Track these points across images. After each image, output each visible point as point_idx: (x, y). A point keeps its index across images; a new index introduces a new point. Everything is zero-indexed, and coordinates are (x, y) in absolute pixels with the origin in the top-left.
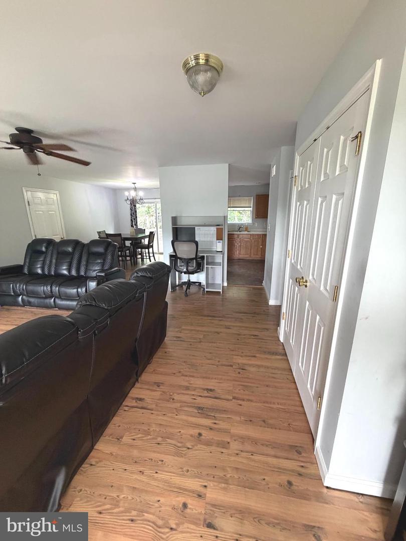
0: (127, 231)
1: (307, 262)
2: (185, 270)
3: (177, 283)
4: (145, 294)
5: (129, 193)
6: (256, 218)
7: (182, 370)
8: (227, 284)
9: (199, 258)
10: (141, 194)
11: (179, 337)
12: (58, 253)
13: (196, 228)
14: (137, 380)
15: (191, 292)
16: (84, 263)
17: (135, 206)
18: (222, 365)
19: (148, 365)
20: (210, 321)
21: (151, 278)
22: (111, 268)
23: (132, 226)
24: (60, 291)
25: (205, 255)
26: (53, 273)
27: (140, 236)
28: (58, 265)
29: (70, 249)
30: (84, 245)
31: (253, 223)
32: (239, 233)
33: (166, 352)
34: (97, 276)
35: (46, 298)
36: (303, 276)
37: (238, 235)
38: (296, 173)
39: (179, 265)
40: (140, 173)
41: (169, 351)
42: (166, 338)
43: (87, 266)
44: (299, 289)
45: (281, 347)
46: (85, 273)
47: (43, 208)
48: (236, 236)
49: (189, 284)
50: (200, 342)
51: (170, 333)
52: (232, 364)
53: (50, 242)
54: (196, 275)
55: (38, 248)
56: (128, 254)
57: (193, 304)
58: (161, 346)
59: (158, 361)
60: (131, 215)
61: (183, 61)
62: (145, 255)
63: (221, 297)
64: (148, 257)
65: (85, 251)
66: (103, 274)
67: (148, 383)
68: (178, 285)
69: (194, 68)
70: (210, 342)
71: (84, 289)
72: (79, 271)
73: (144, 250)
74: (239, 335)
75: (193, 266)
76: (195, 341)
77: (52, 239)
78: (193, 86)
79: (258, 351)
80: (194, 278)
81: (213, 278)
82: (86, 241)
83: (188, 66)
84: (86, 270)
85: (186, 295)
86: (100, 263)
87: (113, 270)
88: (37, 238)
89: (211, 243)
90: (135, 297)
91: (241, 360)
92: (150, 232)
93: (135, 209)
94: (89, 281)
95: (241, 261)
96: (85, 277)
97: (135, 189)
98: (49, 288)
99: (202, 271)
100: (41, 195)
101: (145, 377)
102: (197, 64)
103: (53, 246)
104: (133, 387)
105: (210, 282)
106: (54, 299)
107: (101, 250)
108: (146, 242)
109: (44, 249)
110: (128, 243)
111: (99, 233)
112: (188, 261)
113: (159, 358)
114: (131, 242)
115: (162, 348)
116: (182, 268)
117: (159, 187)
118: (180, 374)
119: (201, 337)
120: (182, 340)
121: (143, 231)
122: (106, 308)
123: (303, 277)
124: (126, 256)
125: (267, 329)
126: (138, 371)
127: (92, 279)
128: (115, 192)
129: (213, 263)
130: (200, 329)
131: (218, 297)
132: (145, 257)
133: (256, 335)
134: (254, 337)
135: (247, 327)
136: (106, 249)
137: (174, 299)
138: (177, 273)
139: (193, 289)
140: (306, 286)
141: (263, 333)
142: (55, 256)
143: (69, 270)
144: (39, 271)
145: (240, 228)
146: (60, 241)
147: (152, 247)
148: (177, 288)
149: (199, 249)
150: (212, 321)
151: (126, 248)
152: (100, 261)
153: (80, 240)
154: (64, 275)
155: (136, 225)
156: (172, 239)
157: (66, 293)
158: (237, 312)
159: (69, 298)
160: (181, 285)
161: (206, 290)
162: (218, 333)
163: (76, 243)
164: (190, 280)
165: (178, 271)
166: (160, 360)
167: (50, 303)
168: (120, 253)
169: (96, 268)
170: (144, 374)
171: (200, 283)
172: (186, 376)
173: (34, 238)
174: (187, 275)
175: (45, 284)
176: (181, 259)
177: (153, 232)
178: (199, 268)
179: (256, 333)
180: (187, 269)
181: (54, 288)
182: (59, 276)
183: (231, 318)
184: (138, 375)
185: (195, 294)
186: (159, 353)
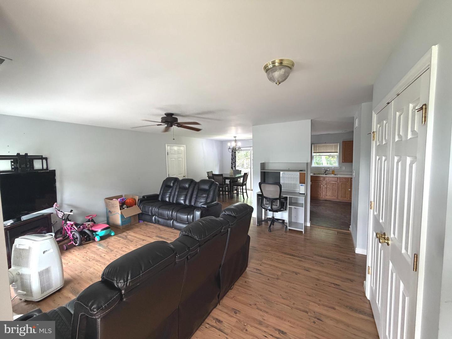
0: (228, 172)
1: (388, 218)
2: (270, 208)
3: (263, 218)
4: (229, 229)
5: (231, 143)
6: (343, 162)
7: (258, 303)
8: (310, 224)
9: (282, 199)
10: (239, 144)
11: (258, 270)
12: (180, 188)
13: (281, 173)
14: (219, 302)
15: (275, 228)
16: (194, 196)
17: (235, 153)
18: (297, 309)
19: (230, 291)
20: (289, 259)
21: (235, 217)
22: (212, 201)
23: (232, 168)
24: (177, 215)
25: (288, 196)
26: (175, 202)
27: (237, 176)
28: (179, 196)
29: (187, 186)
30: (196, 183)
31: (340, 167)
32: (325, 176)
33: (246, 282)
34: (201, 207)
35: (168, 219)
36: (385, 232)
37: (324, 178)
38: (374, 129)
39: (264, 203)
40: (240, 130)
41: (248, 281)
42: (247, 269)
43: (196, 198)
44: (382, 245)
45: (367, 306)
46: (195, 204)
47: (176, 156)
48: (322, 178)
49: (273, 220)
50: (278, 279)
51: (252, 264)
52: (308, 310)
53: (176, 180)
54: (279, 213)
55: (169, 184)
56: (227, 190)
57: (275, 240)
58: (243, 275)
59: (238, 289)
60: (232, 159)
61: (264, 65)
62: (240, 191)
63: (303, 237)
64: (242, 193)
65: (196, 187)
66: (205, 206)
67: (227, 307)
68: (264, 221)
69: (271, 69)
70: (287, 281)
71: (192, 216)
72: (191, 202)
73: (239, 187)
74: (318, 280)
75: (277, 205)
76: (273, 276)
77: (177, 178)
78: (271, 79)
79: (339, 303)
80: (278, 215)
81: (297, 217)
82: (197, 180)
83: (267, 68)
84: (196, 201)
85: (270, 230)
86: (205, 197)
87: (213, 203)
88: (170, 177)
89: (295, 185)
90: (221, 232)
91: (317, 309)
92: (245, 173)
93: (235, 155)
94: (196, 211)
95: (328, 202)
96: (194, 207)
97: (236, 141)
98: (171, 212)
99: (286, 210)
100: (176, 148)
101: (226, 301)
102: (274, 66)
103: (178, 182)
104: (215, 307)
105: (293, 221)
106: (173, 221)
107: (206, 187)
108: (241, 180)
109: (172, 185)
110: (228, 182)
111: (208, 173)
112: (272, 201)
113: (240, 286)
114: (230, 180)
115: (244, 277)
116: (267, 206)
117: (252, 138)
118: (255, 307)
119: (280, 274)
120: (261, 273)
121: (239, 172)
122: (197, 239)
123: (384, 234)
124: (225, 191)
125: (352, 281)
126: (219, 294)
127: (198, 208)
128: (222, 143)
129: (296, 204)
130: (279, 265)
131: (299, 236)
132: (240, 193)
133: (337, 285)
134: (334, 286)
135: (327, 273)
136: (210, 187)
137: (259, 233)
138: (263, 210)
139: (277, 225)
140: (388, 244)
141: (345, 283)
142: (177, 190)
143: (185, 201)
144: (167, 200)
145: (326, 171)
146: (182, 180)
147: (245, 184)
148: (263, 222)
149: (282, 191)
150: (291, 260)
151: (226, 185)
152: (205, 196)
153: (194, 179)
154: (181, 204)
155: (235, 167)
156: (260, 181)
157: (180, 218)
158: (319, 256)
159: (182, 221)
160: (267, 220)
161: (288, 228)
162: (296, 274)
163: (191, 181)
164: (274, 217)
165: (264, 208)
166: (240, 288)
167: (170, 224)
168: (221, 189)
169: (202, 201)
170: (225, 297)
171: (284, 221)
172: (261, 310)
173: (168, 177)
174: (272, 212)
175: (169, 210)
176: (266, 198)
177: (247, 173)
178: (282, 207)
179: (337, 282)
180: (271, 207)
181: (173, 213)
182: (179, 204)
183: (311, 260)
184: (220, 298)
185: (278, 230)
186: (240, 282)
